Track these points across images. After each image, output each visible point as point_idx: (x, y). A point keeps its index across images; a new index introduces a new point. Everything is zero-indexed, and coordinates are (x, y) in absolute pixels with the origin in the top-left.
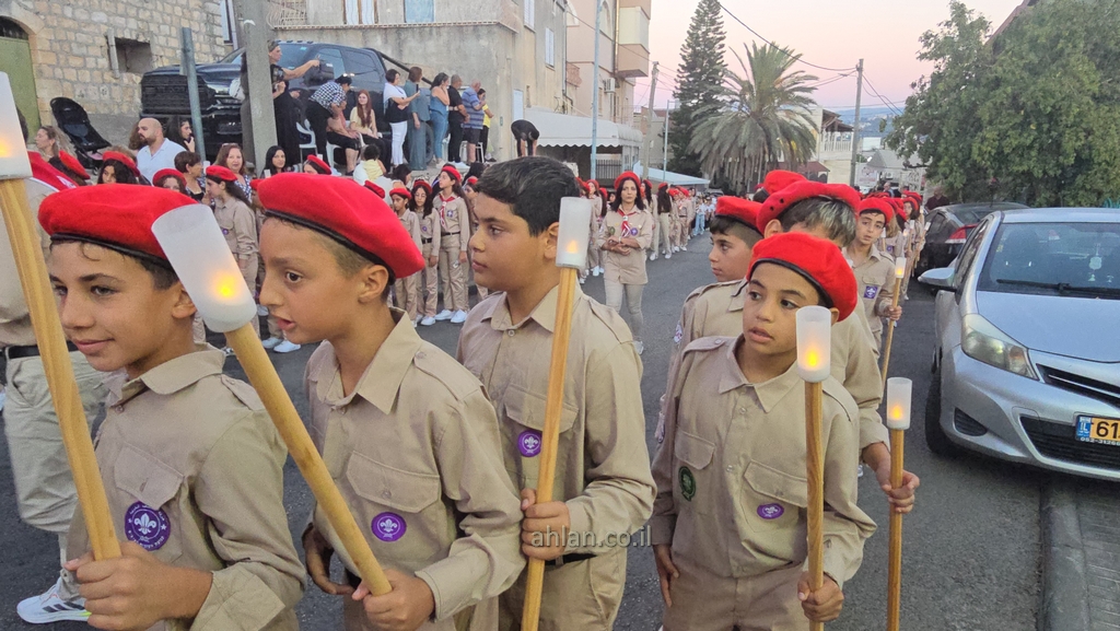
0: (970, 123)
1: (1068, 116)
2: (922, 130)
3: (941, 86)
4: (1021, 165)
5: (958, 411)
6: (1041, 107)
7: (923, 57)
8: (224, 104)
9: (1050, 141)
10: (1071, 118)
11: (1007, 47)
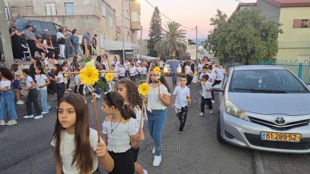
0: (224, 42)
1: (248, 39)
2: (212, 44)
3: (216, 32)
4: (238, 52)
5: (225, 131)
6: (241, 37)
7: (211, 24)
9: (244, 46)
10: (249, 40)
11: (232, 22)
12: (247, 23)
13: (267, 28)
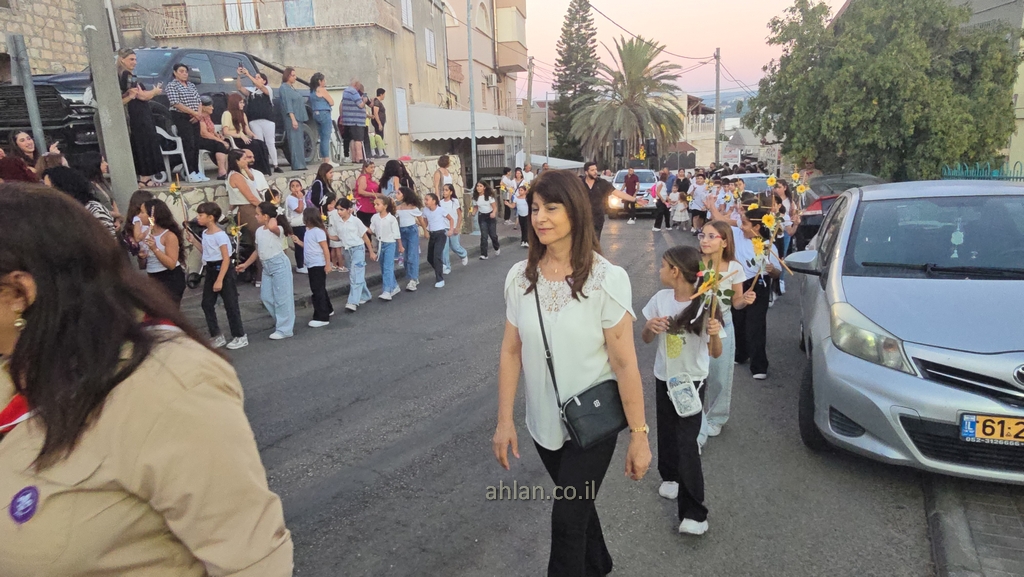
0: (818, 101)
1: (905, 91)
2: (776, 109)
3: (790, 68)
4: (867, 137)
5: (832, 409)
6: (881, 83)
7: (771, 41)
8: (80, 113)
9: (891, 114)
10: (908, 92)
11: (847, 30)
12: (901, 31)
13: (976, 46)
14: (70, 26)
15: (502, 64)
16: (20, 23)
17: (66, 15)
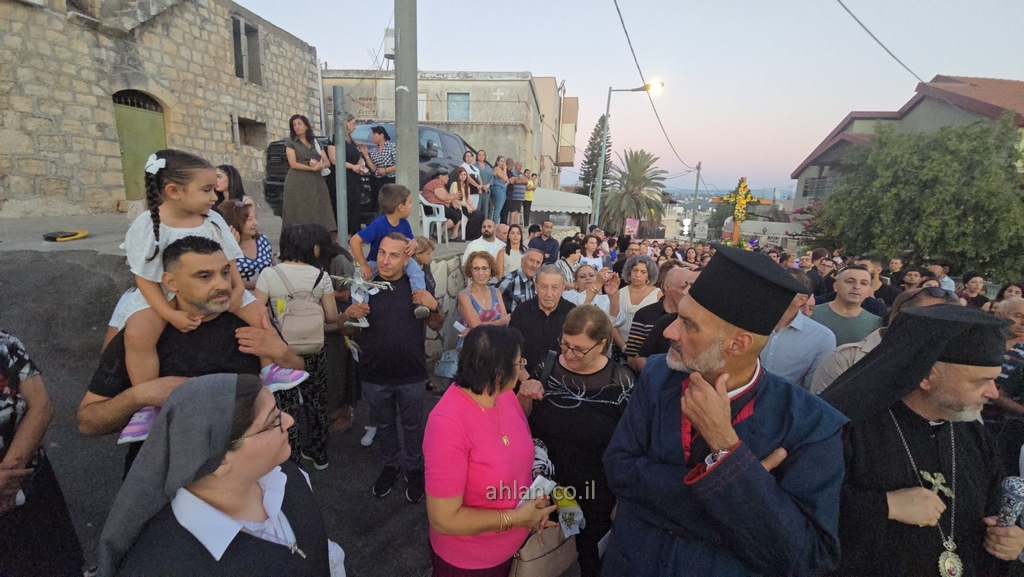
14: (302, 105)
15: (561, 160)
16: (268, 99)
17: (300, 96)
